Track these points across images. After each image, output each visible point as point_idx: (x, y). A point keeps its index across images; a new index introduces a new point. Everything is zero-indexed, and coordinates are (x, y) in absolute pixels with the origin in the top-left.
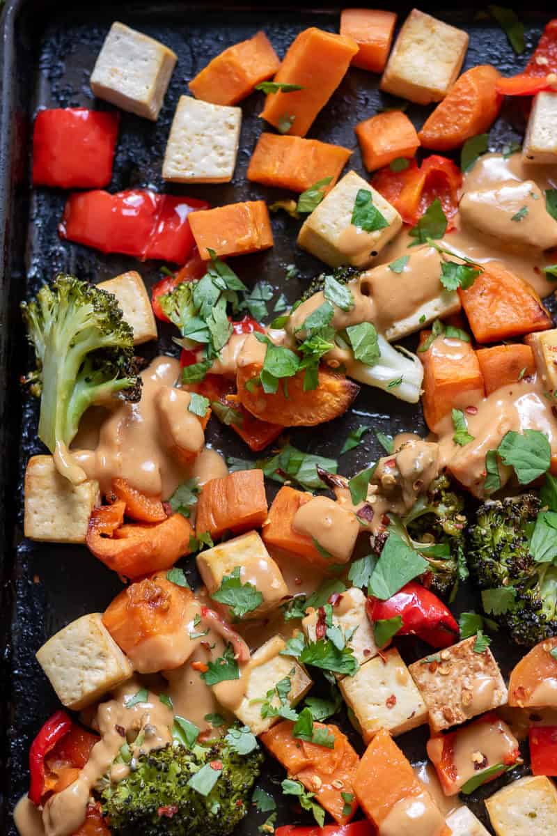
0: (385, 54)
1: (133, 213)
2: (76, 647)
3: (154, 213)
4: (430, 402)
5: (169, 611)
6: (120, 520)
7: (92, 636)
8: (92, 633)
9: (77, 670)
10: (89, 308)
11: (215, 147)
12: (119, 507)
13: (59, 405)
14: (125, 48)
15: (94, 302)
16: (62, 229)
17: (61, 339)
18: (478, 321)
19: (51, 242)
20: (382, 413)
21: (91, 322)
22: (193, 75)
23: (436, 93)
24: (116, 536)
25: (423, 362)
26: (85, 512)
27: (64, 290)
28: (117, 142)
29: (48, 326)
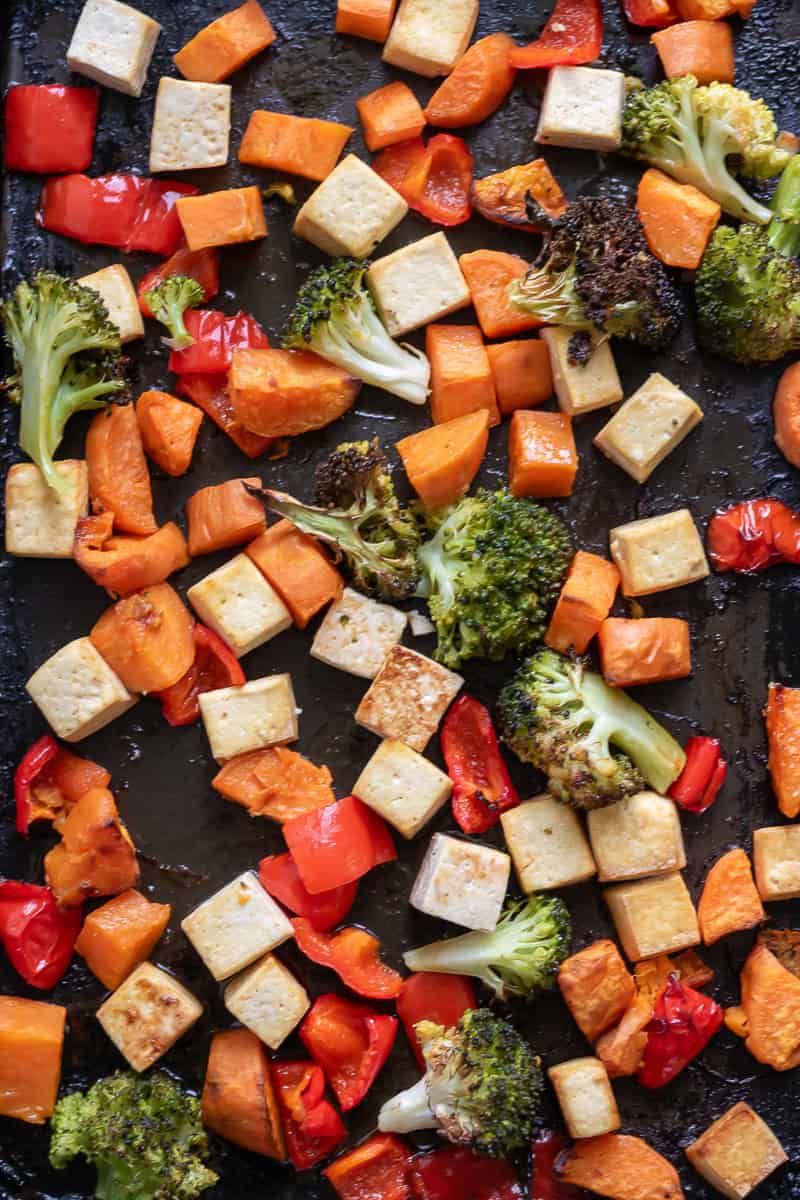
0: (386, 23)
1: (116, 200)
2: (68, 674)
3: (139, 200)
4: (437, 401)
5: (162, 629)
6: (109, 531)
7: (84, 661)
8: (84, 658)
9: (70, 699)
10: (72, 307)
11: (206, 133)
12: (108, 518)
13: (43, 412)
14: (106, 19)
15: (78, 301)
16: (39, 217)
17: (43, 341)
18: (486, 316)
19: (27, 232)
20: (385, 413)
21: (74, 322)
22: (179, 47)
23: (442, 66)
24: (105, 549)
25: (430, 359)
26: (70, 524)
27: (47, 288)
28: (97, 121)
29: (27, 325)
